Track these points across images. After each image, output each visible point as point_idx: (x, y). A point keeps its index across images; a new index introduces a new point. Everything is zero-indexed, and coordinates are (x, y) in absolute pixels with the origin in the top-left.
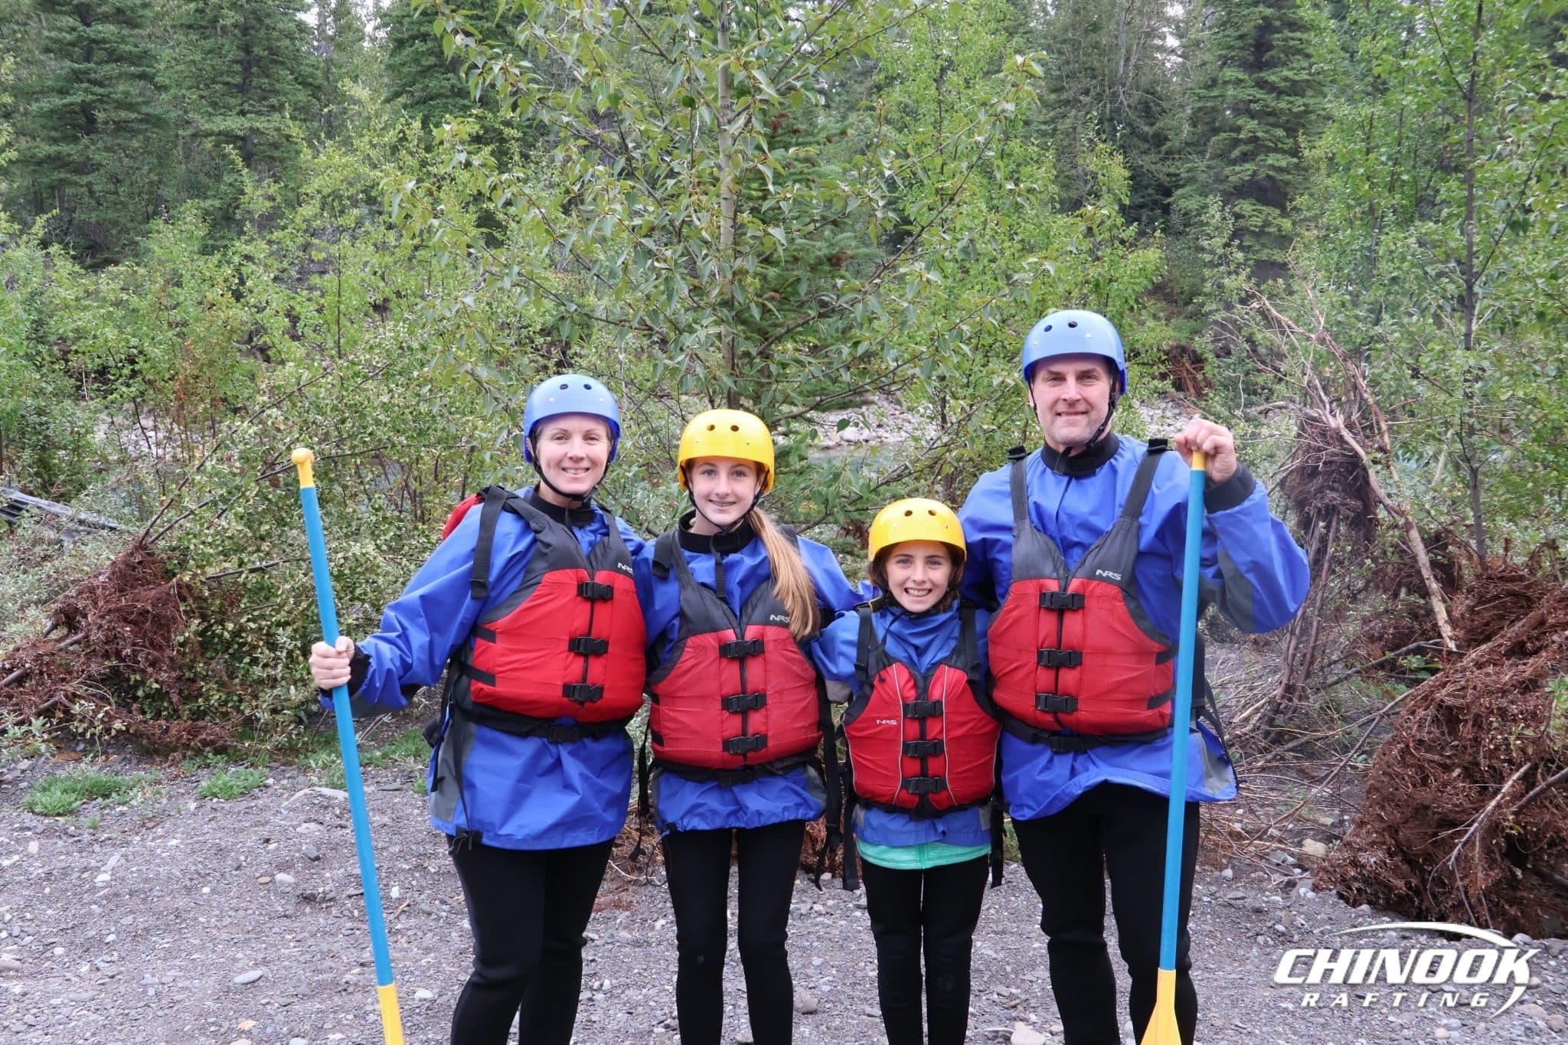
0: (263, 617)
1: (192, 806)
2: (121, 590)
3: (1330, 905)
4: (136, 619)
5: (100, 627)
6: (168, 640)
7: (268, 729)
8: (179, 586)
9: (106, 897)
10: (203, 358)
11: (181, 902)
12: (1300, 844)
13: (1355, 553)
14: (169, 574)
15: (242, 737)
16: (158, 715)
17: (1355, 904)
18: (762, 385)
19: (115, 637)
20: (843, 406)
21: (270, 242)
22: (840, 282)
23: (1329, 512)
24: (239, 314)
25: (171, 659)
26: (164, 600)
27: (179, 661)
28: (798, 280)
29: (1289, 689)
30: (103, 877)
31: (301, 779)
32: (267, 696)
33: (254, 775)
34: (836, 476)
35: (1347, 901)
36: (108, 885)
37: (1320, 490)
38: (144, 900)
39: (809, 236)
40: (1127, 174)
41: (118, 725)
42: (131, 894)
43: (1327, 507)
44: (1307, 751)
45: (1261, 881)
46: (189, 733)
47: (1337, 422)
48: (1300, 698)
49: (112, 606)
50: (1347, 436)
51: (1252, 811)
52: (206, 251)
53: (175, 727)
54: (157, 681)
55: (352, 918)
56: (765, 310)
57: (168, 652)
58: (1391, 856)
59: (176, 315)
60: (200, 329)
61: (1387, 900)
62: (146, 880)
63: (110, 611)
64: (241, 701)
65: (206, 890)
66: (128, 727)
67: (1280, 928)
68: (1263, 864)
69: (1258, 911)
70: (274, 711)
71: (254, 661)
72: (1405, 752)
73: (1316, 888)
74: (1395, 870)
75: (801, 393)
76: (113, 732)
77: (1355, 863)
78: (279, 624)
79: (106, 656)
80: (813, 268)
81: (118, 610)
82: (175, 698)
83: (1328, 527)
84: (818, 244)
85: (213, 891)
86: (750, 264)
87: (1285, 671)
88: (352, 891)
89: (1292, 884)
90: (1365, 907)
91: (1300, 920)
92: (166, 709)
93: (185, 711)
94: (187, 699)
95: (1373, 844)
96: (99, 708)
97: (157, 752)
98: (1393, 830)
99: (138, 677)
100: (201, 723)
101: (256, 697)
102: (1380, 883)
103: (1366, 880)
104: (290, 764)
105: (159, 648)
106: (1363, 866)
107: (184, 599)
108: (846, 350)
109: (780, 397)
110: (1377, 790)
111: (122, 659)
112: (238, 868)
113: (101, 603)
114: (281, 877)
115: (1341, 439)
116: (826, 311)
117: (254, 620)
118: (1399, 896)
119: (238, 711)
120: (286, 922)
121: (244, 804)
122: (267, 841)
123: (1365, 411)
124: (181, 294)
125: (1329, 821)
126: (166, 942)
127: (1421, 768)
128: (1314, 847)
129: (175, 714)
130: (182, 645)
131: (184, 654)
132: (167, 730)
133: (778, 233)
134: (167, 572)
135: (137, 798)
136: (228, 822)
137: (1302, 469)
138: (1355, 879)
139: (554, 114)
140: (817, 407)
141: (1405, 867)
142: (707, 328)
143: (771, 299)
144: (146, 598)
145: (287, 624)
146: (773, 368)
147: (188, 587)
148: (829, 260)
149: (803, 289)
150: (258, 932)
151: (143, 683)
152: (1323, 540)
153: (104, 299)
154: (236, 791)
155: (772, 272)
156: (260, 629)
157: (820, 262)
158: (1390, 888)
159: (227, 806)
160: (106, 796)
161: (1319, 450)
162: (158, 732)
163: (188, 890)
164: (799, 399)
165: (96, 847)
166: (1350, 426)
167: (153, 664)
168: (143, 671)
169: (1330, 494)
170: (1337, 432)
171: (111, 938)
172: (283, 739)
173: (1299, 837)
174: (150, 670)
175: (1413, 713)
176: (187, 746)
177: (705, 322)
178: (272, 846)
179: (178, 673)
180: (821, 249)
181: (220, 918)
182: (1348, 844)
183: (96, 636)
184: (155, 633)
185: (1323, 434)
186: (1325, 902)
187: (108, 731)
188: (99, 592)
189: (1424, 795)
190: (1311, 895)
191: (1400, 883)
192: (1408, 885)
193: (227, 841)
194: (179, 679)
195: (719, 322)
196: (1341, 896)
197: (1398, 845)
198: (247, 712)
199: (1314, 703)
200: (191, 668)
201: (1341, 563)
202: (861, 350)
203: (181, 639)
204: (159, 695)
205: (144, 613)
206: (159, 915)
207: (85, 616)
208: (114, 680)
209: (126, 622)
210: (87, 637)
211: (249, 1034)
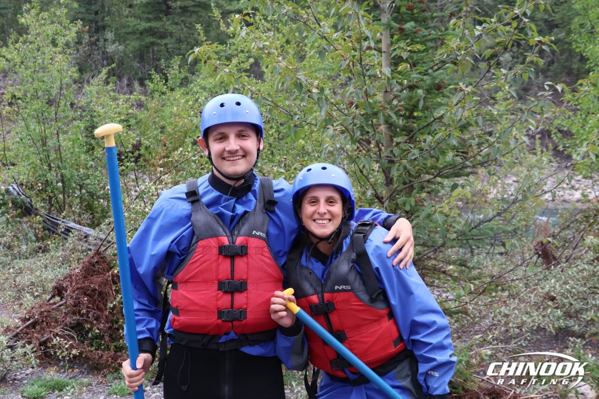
2: (85, 277)
4: (90, 294)
5: (72, 297)
6: (106, 305)
8: (113, 276)
19: (79, 302)
25: (107, 317)
26: (105, 283)
27: (110, 317)
41: (75, 352)
46: (112, 359)
49: (79, 286)
53: (106, 355)
54: (98, 329)
57: (105, 313)
60: (171, 130)
63: (78, 288)
66: (81, 353)
76: (71, 356)
79: (74, 313)
81: (82, 288)
82: (107, 338)
92: (104, 345)
93: (112, 346)
94: (113, 339)
99: (89, 326)
100: (119, 354)
105: (99, 309)
107: (115, 283)
111: (82, 316)
113: (73, 284)
129: (107, 348)
130: (112, 309)
131: (113, 314)
132: (101, 357)
144: (96, 282)
147: (117, 276)
148: (435, 86)
149: (422, 104)
151: (90, 329)
157: (430, 88)
160: (61, 390)
162: (97, 357)
167: (97, 319)
168: (91, 323)
174: (95, 322)
176: (110, 366)
179: (110, 325)
183: (71, 302)
184: (100, 301)
187: (69, 355)
188: (73, 277)
194: (110, 328)
200: (117, 322)
203: (112, 306)
204: (100, 337)
205: (94, 290)
207: (66, 291)
208: (78, 327)
209: (85, 294)
210: (66, 303)
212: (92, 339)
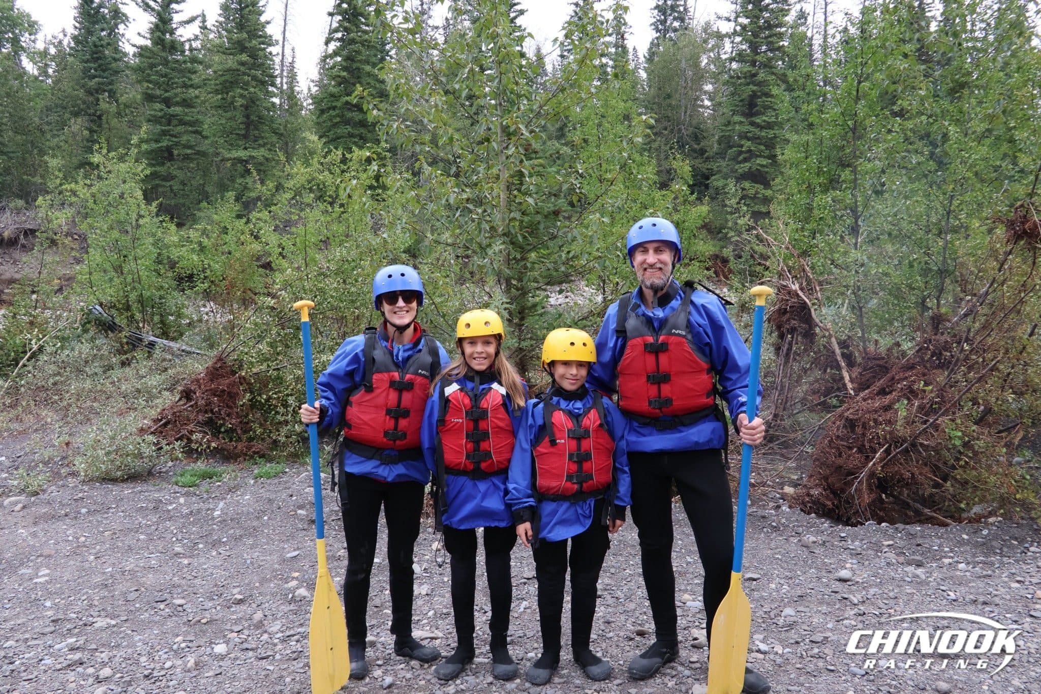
0: (280, 392)
1: (252, 482)
2: (212, 380)
3: (798, 514)
4: (220, 394)
5: (203, 398)
6: (235, 404)
7: (285, 445)
8: (240, 378)
9: (220, 522)
10: (240, 269)
11: (255, 523)
12: (782, 489)
13: (805, 350)
14: (234, 373)
15: (272, 450)
16: (231, 440)
17: (809, 514)
18: (522, 273)
19: (210, 403)
20: (560, 283)
21: (270, 212)
22: (559, 223)
23: (792, 331)
24: (256, 247)
25: (237, 413)
26: (233, 384)
27: (240, 413)
28: (539, 223)
29: (776, 416)
30: (217, 513)
31: (302, 469)
32: (284, 430)
33: (279, 468)
34: (560, 315)
35: (805, 512)
36: (220, 516)
37: (788, 320)
38: (238, 523)
39: (543, 201)
40: (690, 169)
41: (213, 445)
42: (231, 520)
43: (792, 328)
44: (785, 445)
45: (764, 505)
46: (246, 448)
47: (795, 287)
48: (781, 420)
49: (208, 388)
50: (800, 292)
51: (759, 474)
52: (239, 217)
53: (240, 446)
54: (230, 424)
55: (335, 530)
56: (525, 237)
57: (235, 410)
58: (825, 490)
59: (226, 248)
60: (238, 255)
61: (823, 511)
62: (238, 514)
63: (207, 391)
64: (271, 432)
65: (266, 518)
66: (218, 446)
67: (774, 524)
68: (765, 498)
69: (764, 517)
70: (287, 437)
71: (277, 413)
72: (831, 441)
73: (790, 507)
74: (827, 497)
75: (541, 276)
76: (211, 448)
77: (808, 495)
78: (288, 395)
79: (206, 412)
80: (546, 217)
81: (211, 390)
82: (239, 431)
83: (792, 338)
84: (549, 205)
85: (269, 519)
86: (517, 215)
87: (773, 407)
88: (333, 518)
89: (778, 507)
90: (813, 515)
91: (783, 521)
92: (235, 437)
93: (244, 437)
94: (246, 432)
95: (816, 485)
96: (204, 437)
97: (232, 458)
98: (826, 478)
99: (221, 422)
100: (252, 443)
101: (278, 431)
102: (820, 504)
103: (814, 502)
104: (296, 462)
105: (231, 408)
106: (812, 496)
107: (242, 384)
108: (564, 256)
109: (532, 279)
110: (818, 460)
111: (213, 413)
112: (279, 508)
113: (202, 387)
114: (299, 512)
115: (798, 295)
116: (554, 237)
117: (275, 393)
118: (829, 509)
119: (269, 436)
120: (305, 532)
121: (276, 481)
122: (291, 496)
123: (809, 282)
124: (228, 238)
125: (796, 477)
126: (251, 541)
127: (838, 449)
128: (789, 490)
129: (239, 439)
130: (242, 406)
131: (242, 410)
132: (236, 447)
133: (530, 200)
134: (233, 371)
135: (226, 478)
136: (271, 488)
137: (780, 309)
138: (808, 502)
139: (422, 146)
140: (547, 284)
141: (831, 496)
142: (498, 246)
143: (527, 232)
144: (223, 384)
145: (291, 395)
146: (529, 265)
147: (244, 378)
148: (554, 213)
149: (542, 226)
150: (292, 536)
151: (224, 424)
152: (790, 344)
153: (192, 241)
154: (272, 475)
155: (526, 219)
156: (279, 398)
157: (549, 213)
158: (824, 505)
159: (268, 481)
160: (211, 478)
161: (787, 300)
162: (232, 448)
163: (258, 518)
164: (540, 279)
165: (211, 500)
166: (802, 289)
167: (228, 416)
168: (224, 419)
169: (793, 322)
170: (796, 291)
171: (225, 540)
172: (292, 450)
173: (782, 485)
174: (227, 418)
175: (834, 423)
176: (246, 455)
177: (498, 243)
178: (294, 498)
179: (240, 419)
180: (549, 207)
181: (274, 530)
182: (805, 486)
183: (201, 402)
184: (229, 400)
185: (789, 293)
186: (794, 513)
187: (209, 447)
188: (201, 381)
189: (840, 461)
190: (788, 510)
191: (829, 503)
192: (833, 504)
193: (273, 496)
194: (241, 422)
195: (504, 243)
196: (802, 510)
197: (828, 485)
198: (274, 438)
199: (787, 423)
200: (246, 417)
201: (799, 355)
202: (571, 255)
203: (241, 403)
204: (232, 430)
205: (223, 391)
206: (246, 529)
207: (195, 393)
208: (210, 423)
209: (215, 395)
210: (196, 403)
211: (297, 578)
212: (226, 431)
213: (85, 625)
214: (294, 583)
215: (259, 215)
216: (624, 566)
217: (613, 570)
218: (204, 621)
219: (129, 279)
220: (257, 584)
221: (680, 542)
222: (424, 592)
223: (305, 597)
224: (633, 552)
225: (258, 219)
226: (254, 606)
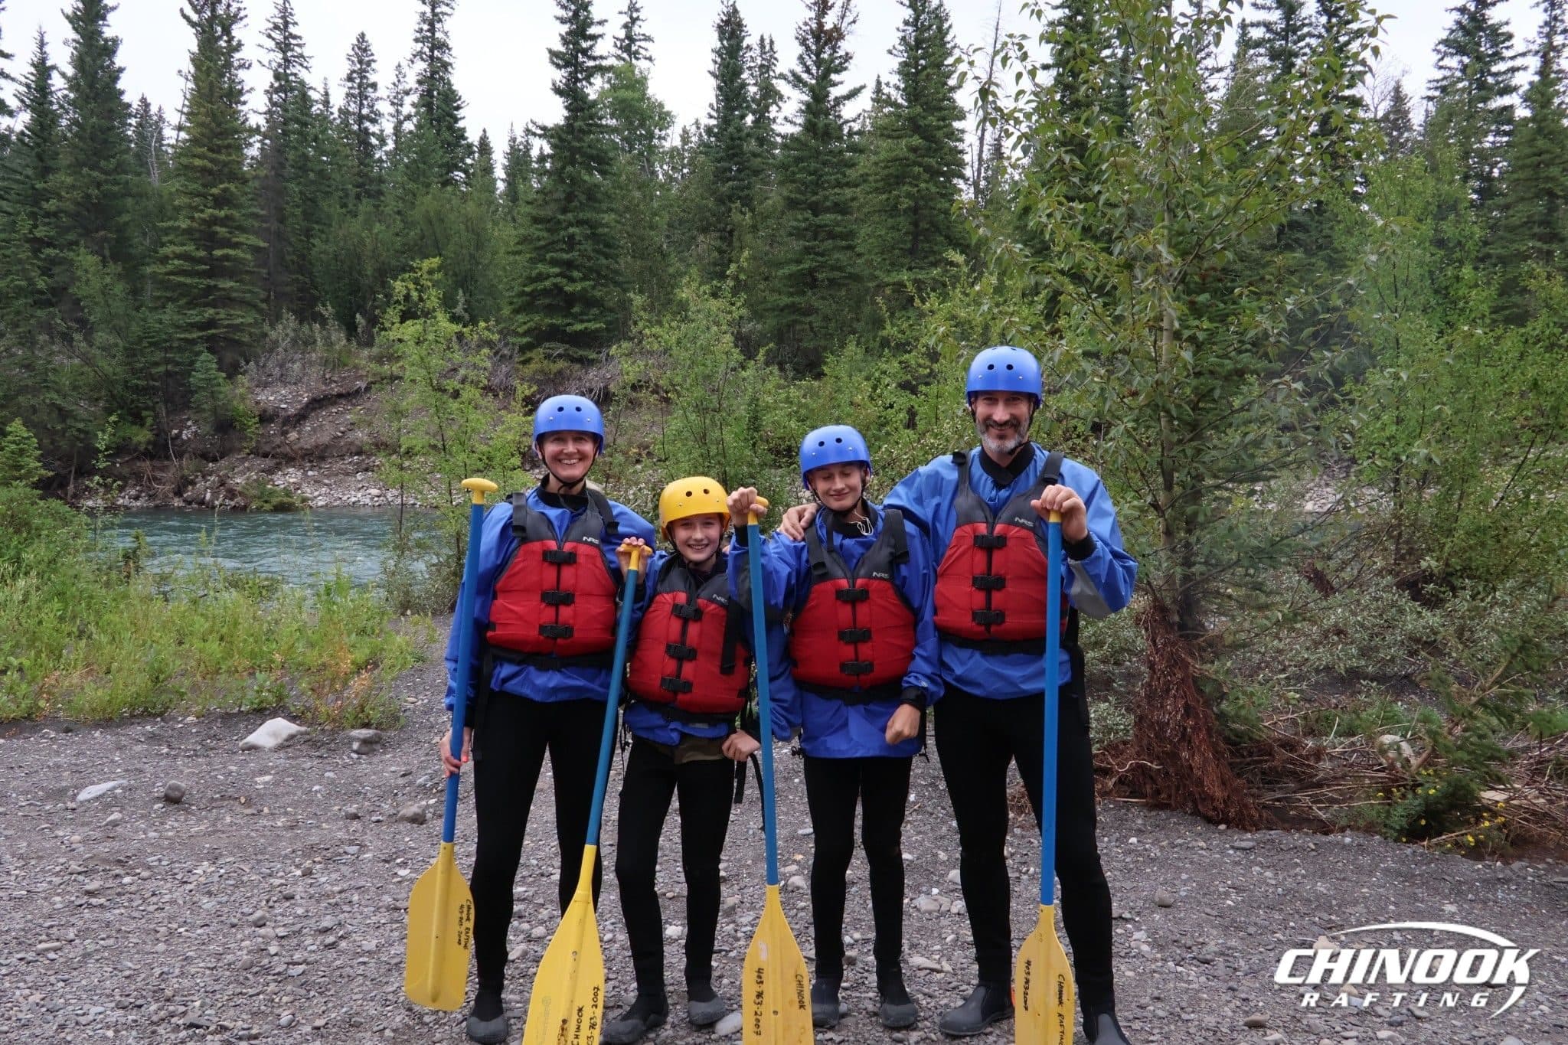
148: (1236, 372)
157: (1229, 374)
180: (1228, 365)
211: (798, 863)
213: (542, 875)
214: (794, 868)
215: (884, 366)
216: (1275, 927)
217: (1252, 930)
218: (669, 895)
219: (713, 451)
220: (749, 862)
221: (1392, 907)
222: (954, 910)
223: (798, 888)
224: (1303, 910)
225: (884, 373)
226: (736, 887)
